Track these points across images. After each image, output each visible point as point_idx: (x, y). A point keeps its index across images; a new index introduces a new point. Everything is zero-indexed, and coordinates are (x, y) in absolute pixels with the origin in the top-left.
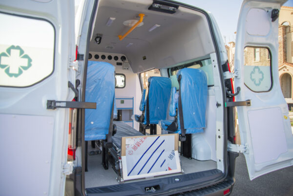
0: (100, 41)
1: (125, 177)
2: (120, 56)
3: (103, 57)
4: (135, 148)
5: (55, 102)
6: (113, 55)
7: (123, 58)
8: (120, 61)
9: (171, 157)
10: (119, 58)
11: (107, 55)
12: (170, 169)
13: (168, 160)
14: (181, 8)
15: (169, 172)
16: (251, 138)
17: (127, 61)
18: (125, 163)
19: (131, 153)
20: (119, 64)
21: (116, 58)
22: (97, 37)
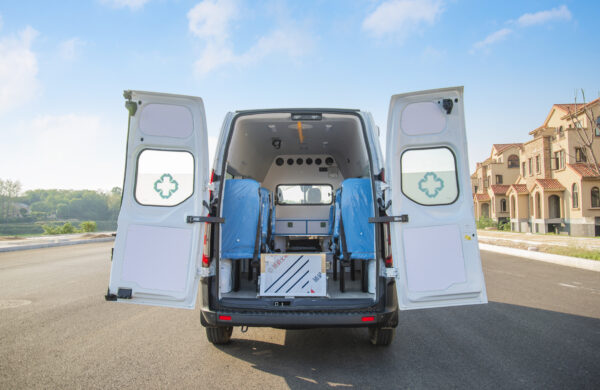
0: (279, 145)
1: (262, 293)
2: (323, 158)
3: (300, 162)
4: (275, 266)
5: (192, 218)
6: (314, 158)
7: (329, 161)
8: (324, 165)
9: (316, 279)
10: (323, 161)
11: (304, 158)
12: (312, 291)
13: (312, 282)
14: (324, 115)
15: (311, 294)
16: (405, 261)
17: (334, 165)
18: (264, 280)
19: (270, 271)
20: (323, 170)
21: (318, 162)
22: (275, 141)
